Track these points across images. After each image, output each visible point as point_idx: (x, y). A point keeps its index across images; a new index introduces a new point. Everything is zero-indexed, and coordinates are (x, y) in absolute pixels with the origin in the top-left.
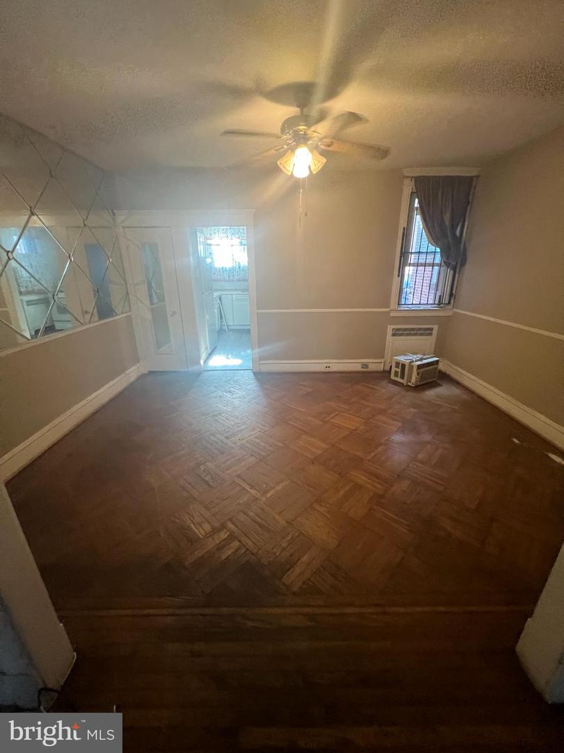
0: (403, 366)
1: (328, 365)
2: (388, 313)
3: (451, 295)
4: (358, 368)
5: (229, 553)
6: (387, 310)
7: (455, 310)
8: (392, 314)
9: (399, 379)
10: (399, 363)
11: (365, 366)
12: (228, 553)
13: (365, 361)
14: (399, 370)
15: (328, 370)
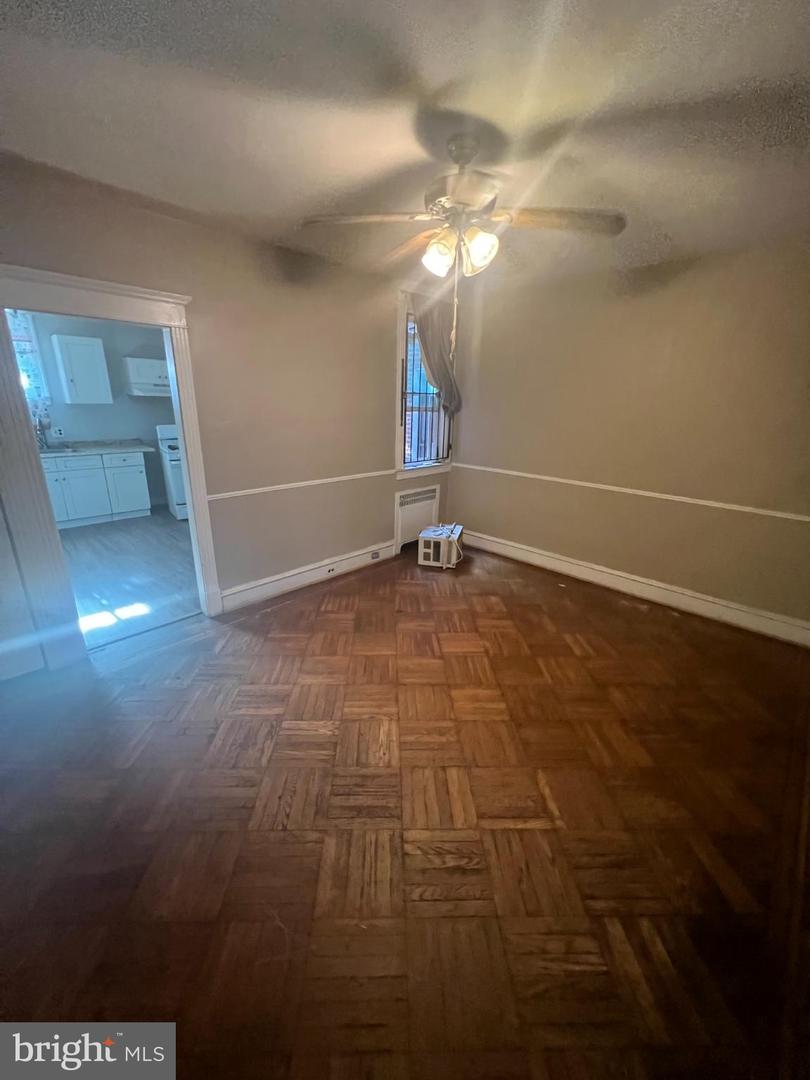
0: (437, 545)
1: (331, 567)
2: (395, 475)
3: (450, 447)
4: (368, 560)
5: (660, 947)
6: (392, 471)
7: (454, 464)
8: (399, 477)
9: (432, 563)
10: (429, 542)
11: (375, 555)
12: (659, 949)
13: (374, 548)
14: (431, 551)
15: (332, 574)
